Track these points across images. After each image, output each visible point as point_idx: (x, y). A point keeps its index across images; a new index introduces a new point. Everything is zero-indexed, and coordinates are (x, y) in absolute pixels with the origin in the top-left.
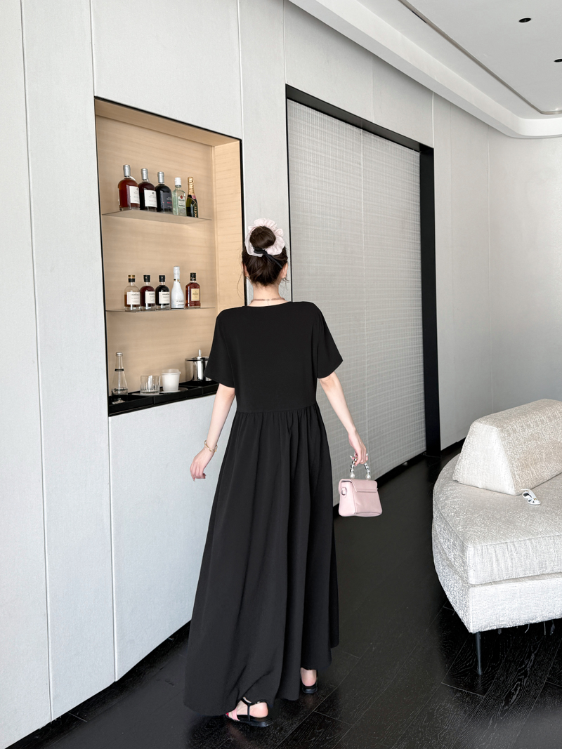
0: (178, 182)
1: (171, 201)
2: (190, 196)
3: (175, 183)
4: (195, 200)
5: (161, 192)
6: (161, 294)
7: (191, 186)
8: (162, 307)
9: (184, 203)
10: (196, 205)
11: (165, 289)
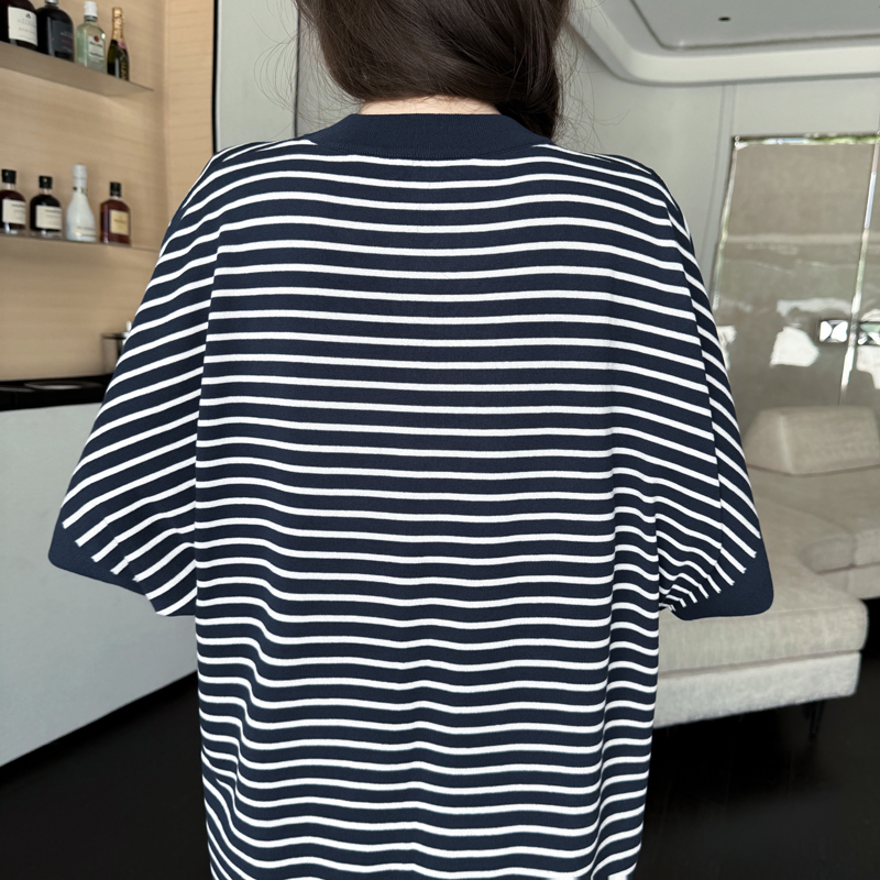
0: (91, 10)
1: (71, 41)
2: (114, 42)
3: (84, 10)
4: (125, 51)
5: (49, 19)
6: (41, 210)
7: (118, 22)
8: (44, 233)
9: (101, 51)
10: (126, 61)
11: (51, 201)
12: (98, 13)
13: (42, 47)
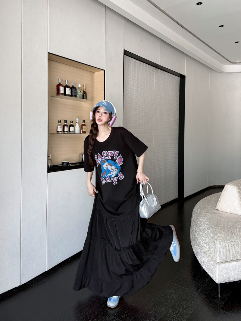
1: (76, 93)
2: (84, 91)
3: (78, 86)
4: (86, 93)
5: (73, 89)
6: (71, 128)
7: (84, 88)
8: (71, 132)
9: (82, 94)
11: (72, 126)
12: (81, 86)
13: (71, 95)
